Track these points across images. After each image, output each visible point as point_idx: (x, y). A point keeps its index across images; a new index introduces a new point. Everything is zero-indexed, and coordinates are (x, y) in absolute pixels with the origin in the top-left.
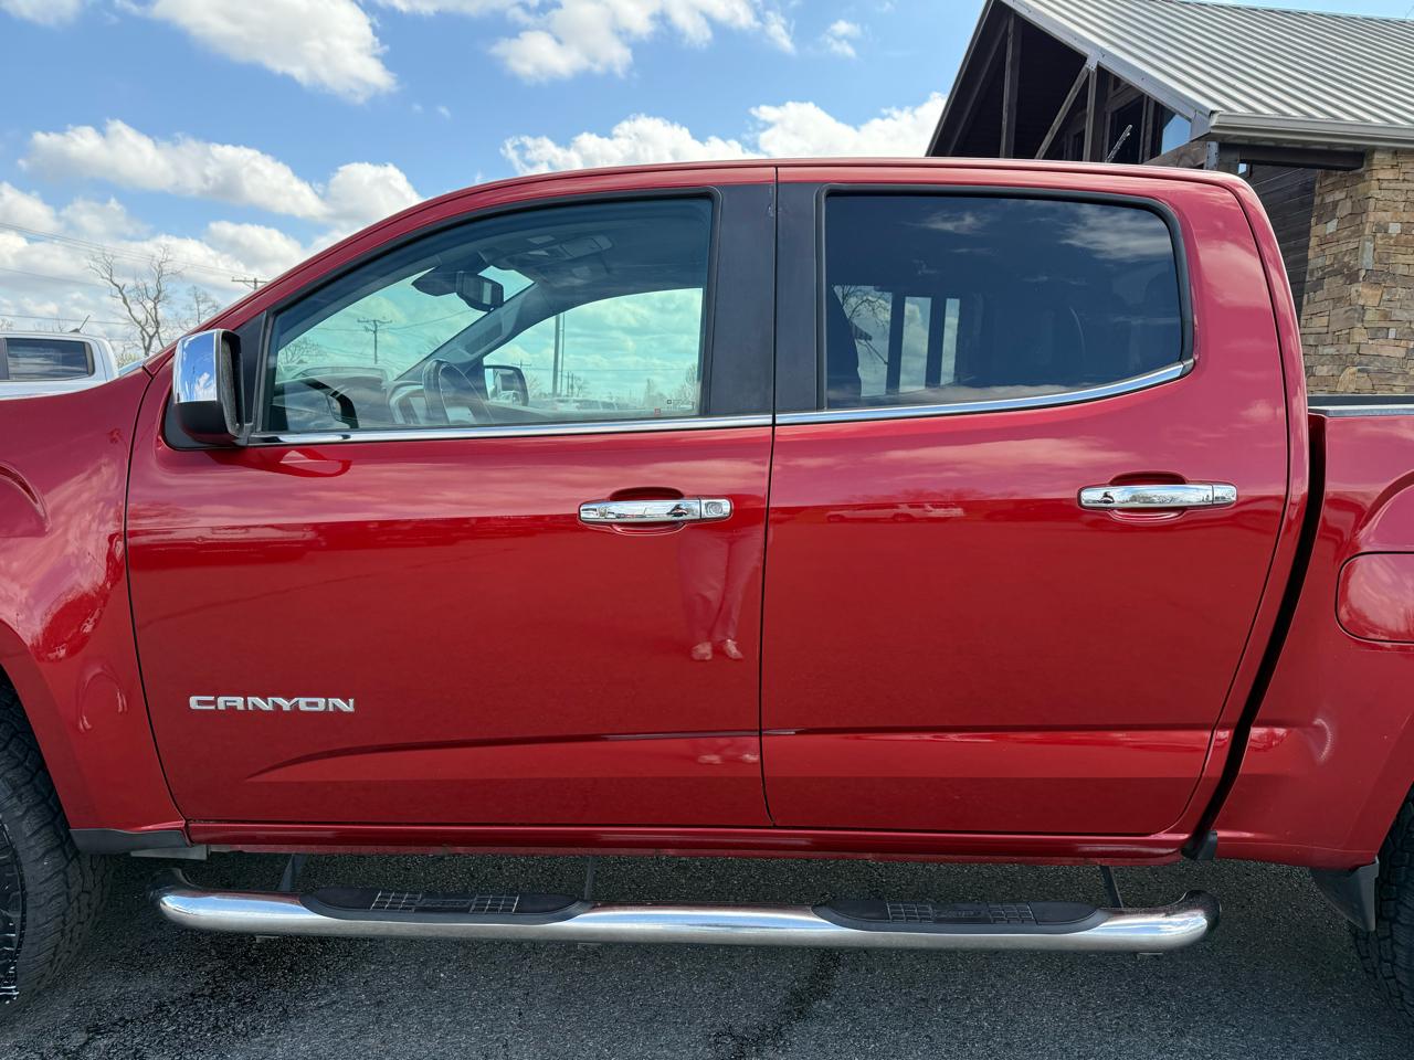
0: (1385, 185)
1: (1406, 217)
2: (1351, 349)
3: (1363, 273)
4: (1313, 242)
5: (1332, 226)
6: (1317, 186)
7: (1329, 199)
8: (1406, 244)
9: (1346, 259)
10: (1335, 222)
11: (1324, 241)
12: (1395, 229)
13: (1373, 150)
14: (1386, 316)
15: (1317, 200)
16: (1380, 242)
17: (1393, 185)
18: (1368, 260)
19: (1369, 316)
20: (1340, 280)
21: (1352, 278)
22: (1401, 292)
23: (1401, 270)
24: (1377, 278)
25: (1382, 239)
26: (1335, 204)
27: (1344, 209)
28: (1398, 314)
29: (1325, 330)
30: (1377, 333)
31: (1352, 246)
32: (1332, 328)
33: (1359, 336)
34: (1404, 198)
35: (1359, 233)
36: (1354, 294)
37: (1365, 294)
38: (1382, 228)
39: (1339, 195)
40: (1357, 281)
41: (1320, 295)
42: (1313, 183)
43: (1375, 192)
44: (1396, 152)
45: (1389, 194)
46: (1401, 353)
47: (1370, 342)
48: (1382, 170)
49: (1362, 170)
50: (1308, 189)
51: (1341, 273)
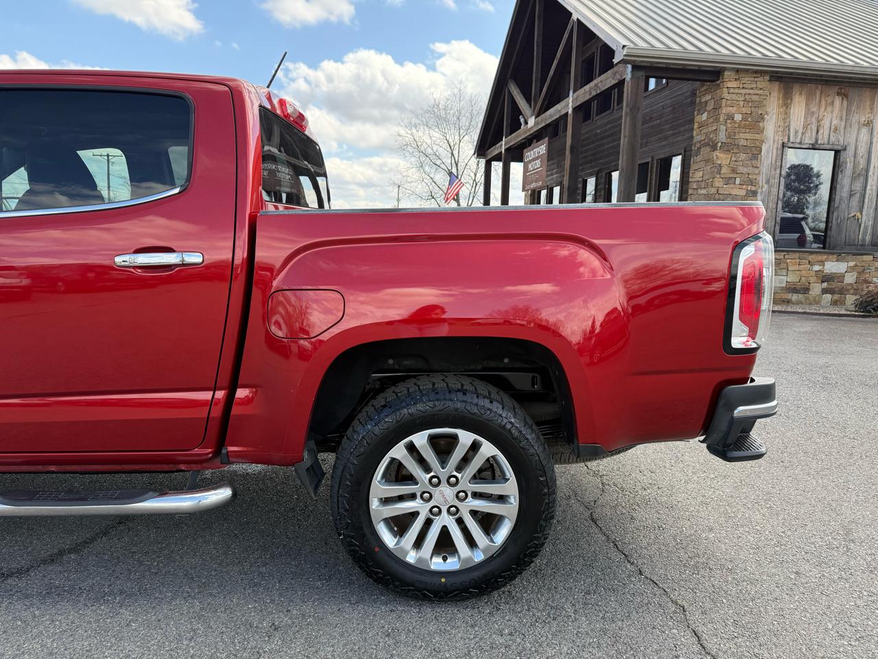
0: (732, 91)
1: (744, 110)
2: (713, 191)
3: (720, 144)
4: (696, 126)
5: (705, 116)
6: (698, 91)
7: (703, 100)
8: (745, 126)
9: (711, 136)
10: (706, 114)
11: (701, 126)
12: (738, 117)
13: (724, 69)
14: (734, 171)
15: (698, 100)
16: (729, 126)
17: (737, 91)
18: (722, 137)
19: (724, 170)
20: (708, 149)
21: (714, 148)
22: (743, 156)
23: (743, 142)
24: (728, 147)
25: (730, 123)
26: (706, 102)
27: (710, 106)
28: (741, 169)
29: (701, 179)
30: (728, 181)
31: (714, 128)
32: (705, 178)
33: (718, 183)
34: (743, 99)
35: (717, 120)
36: (715, 157)
37: (722, 158)
38: (730, 117)
39: (708, 97)
40: (716, 149)
41: (699, 158)
42: (696, 90)
43: (726, 95)
44: (738, 71)
45: (734, 97)
46: (743, 193)
47: (725, 186)
48: (730, 83)
49: (718, 82)
50: (694, 94)
51: (709, 145)
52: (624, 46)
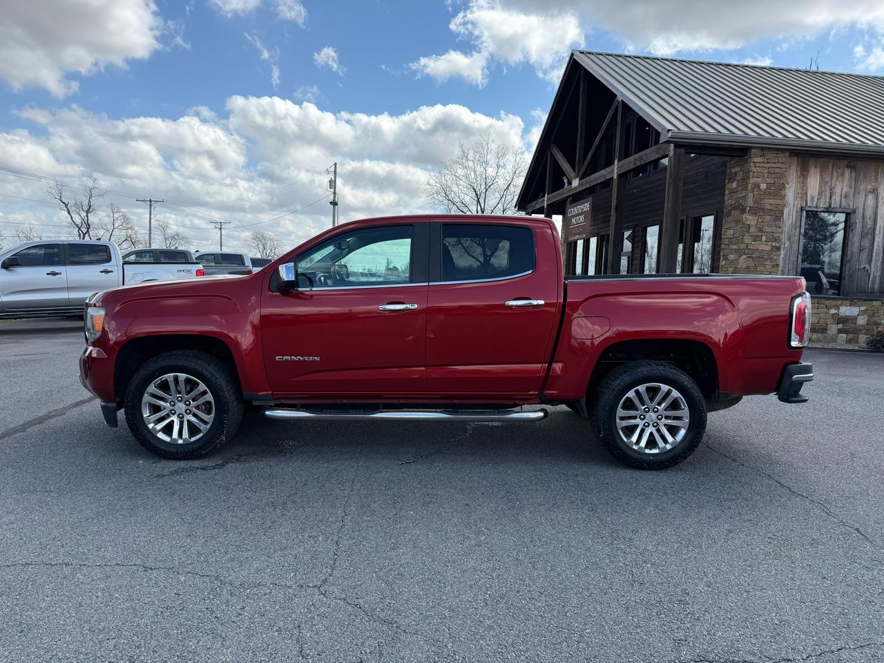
0: (757, 165)
1: (769, 180)
2: (743, 246)
3: (748, 208)
4: (727, 192)
5: (734, 185)
6: (728, 164)
7: (733, 171)
8: (769, 194)
9: (741, 201)
10: (736, 183)
11: (732, 192)
12: (763, 186)
13: (752, 147)
14: (760, 230)
15: (728, 171)
16: (756, 193)
17: (762, 165)
18: (750, 202)
19: (752, 230)
20: (738, 212)
21: (743, 211)
22: (768, 218)
23: (767, 207)
24: (755, 211)
25: (757, 191)
26: (736, 173)
27: (739, 177)
28: (766, 229)
29: (732, 237)
30: (756, 238)
31: (743, 195)
32: (736, 235)
33: (747, 240)
34: (767, 171)
35: (746, 188)
36: (744, 219)
37: (750, 219)
38: (757, 186)
39: (737, 169)
40: (746, 213)
41: (730, 219)
42: (727, 162)
43: (753, 168)
44: (762, 149)
45: (760, 170)
46: (768, 248)
47: (753, 243)
48: (756, 159)
49: (746, 157)
50: (724, 165)
51: (739, 208)
52: (669, 130)
